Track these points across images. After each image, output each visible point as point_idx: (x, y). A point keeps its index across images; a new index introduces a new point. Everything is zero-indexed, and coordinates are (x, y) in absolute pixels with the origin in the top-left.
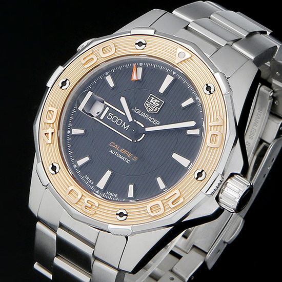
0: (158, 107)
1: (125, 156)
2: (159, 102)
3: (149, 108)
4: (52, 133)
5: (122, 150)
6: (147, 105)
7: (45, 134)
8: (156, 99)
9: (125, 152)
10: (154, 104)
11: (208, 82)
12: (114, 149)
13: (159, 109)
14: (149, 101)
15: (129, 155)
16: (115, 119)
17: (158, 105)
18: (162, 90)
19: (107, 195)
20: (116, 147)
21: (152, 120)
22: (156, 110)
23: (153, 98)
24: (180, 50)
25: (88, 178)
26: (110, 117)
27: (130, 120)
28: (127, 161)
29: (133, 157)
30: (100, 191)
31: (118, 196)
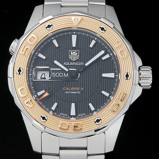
1: (76, 91)
2: (76, 52)
3: (73, 58)
4: (31, 100)
5: (72, 89)
6: (71, 57)
7: (27, 103)
8: (73, 51)
9: (75, 89)
11: (100, 26)
12: (67, 91)
13: (79, 56)
14: (70, 54)
15: (78, 89)
16: (58, 75)
17: (77, 54)
18: (74, 45)
19: (79, 116)
20: (67, 89)
21: (79, 64)
23: (72, 52)
24: (73, 18)
25: (63, 114)
26: (54, 75)
27: (67, 70)
28: (79, 93)
29: (80, 89)
30: (74, 116)
31: (86, 114)
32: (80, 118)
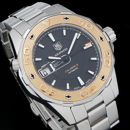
0: (60, 45)
1: (74, 68)
2: (58, 44)
3: (58, 49)
5: (71, 69)
8: (56, 45)
9: (72, 68)
10: (58, 46)
12: (69, 71)
13: (61, 45)
14: (55, 48)
15: (74, 66)
17: (59, 44)
18: (54, 40)
19: (87, 83)
20: (68, 70)
21: (64, 50)
22: (61, 46)
24: (43, 22)
25: (76, 88)
27: (60, 58)
28: (77, 68)
29: (76, 65)
30: (84, 85)
31: (90, 79)
32: (88, 84)
